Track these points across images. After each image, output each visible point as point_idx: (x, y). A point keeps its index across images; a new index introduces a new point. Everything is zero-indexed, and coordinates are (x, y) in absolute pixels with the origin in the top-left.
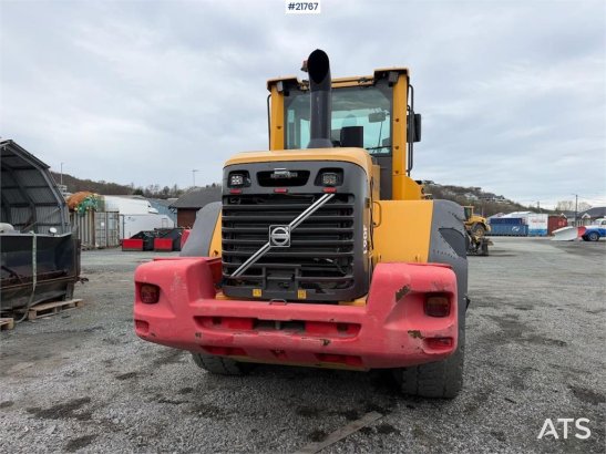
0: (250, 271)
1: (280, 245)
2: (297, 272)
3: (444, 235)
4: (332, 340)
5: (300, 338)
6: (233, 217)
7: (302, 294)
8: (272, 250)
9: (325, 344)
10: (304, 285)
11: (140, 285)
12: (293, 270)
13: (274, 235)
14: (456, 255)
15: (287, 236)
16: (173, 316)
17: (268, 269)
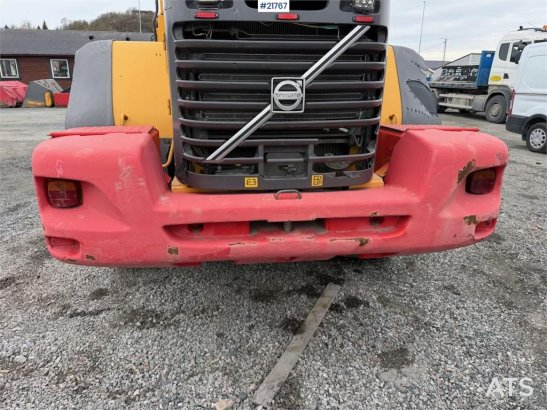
0: (239, 151)
1: (287, 109)
2: (311, 149)
3: (413, 90)
4: (371, 239)
5: (327, 241)
6: (195, 61)
7: (317, 180)
8: (275, 117)
9: (362, 245)
10: (320, 168)
11: (44, 182)
12: (305, 146)
13: (277, 94)
14: (428, 113)
15: (298, 95)
16: (125, 228)
17: (266, 147)
